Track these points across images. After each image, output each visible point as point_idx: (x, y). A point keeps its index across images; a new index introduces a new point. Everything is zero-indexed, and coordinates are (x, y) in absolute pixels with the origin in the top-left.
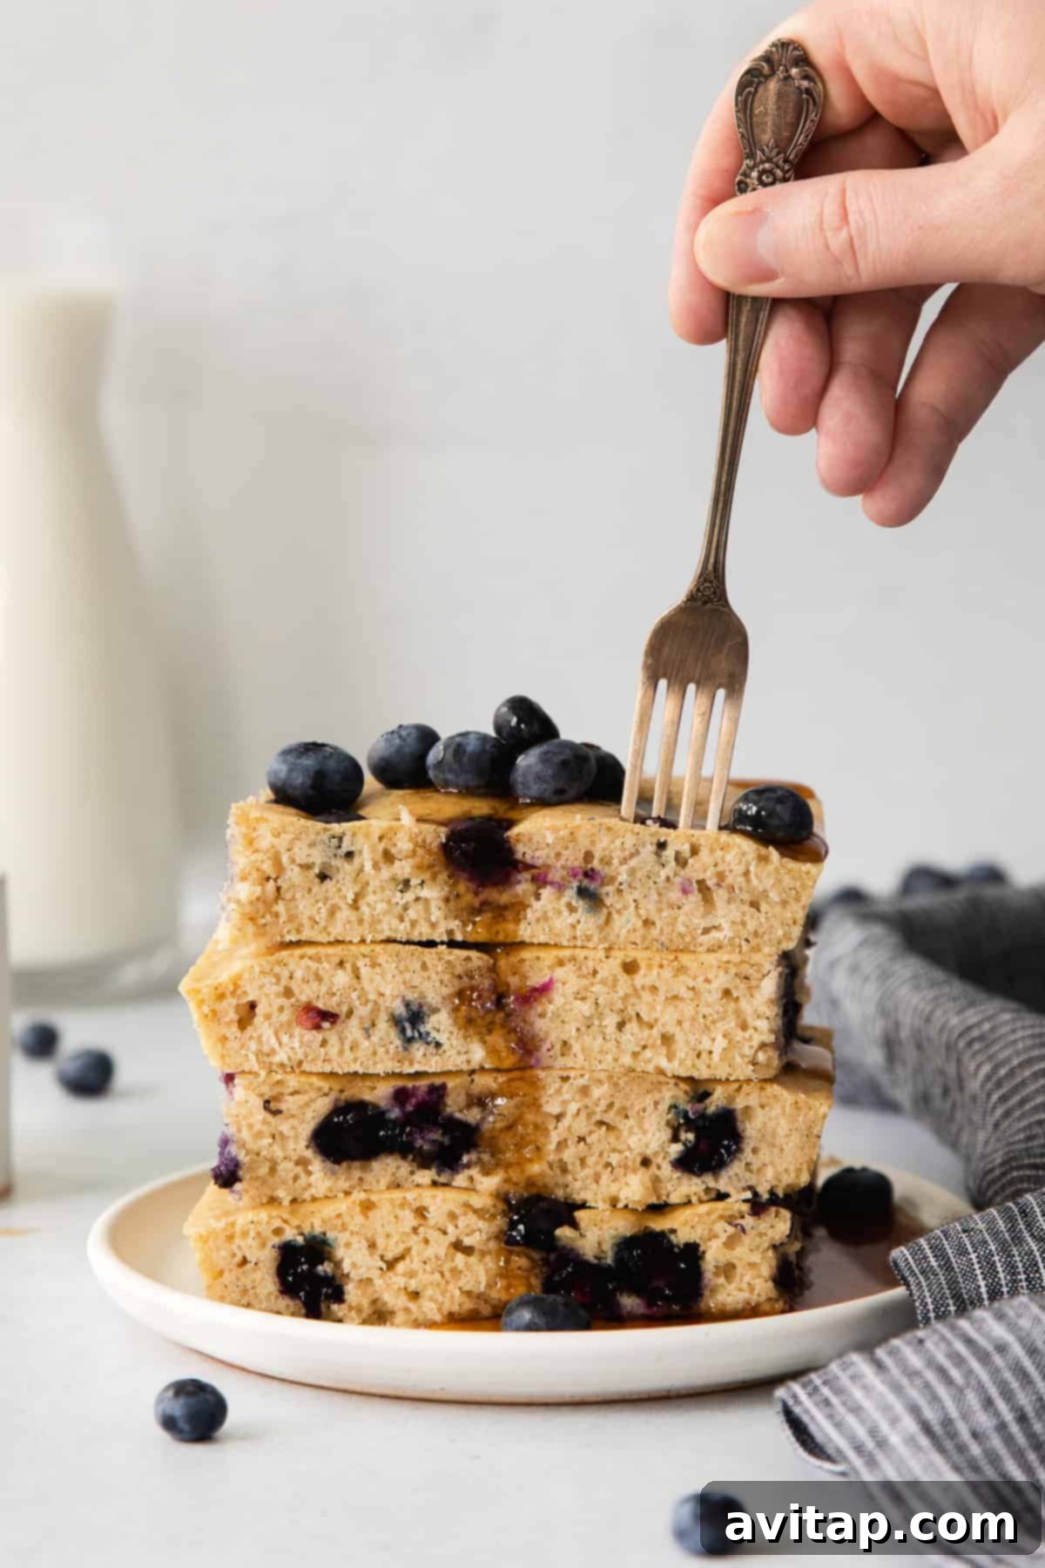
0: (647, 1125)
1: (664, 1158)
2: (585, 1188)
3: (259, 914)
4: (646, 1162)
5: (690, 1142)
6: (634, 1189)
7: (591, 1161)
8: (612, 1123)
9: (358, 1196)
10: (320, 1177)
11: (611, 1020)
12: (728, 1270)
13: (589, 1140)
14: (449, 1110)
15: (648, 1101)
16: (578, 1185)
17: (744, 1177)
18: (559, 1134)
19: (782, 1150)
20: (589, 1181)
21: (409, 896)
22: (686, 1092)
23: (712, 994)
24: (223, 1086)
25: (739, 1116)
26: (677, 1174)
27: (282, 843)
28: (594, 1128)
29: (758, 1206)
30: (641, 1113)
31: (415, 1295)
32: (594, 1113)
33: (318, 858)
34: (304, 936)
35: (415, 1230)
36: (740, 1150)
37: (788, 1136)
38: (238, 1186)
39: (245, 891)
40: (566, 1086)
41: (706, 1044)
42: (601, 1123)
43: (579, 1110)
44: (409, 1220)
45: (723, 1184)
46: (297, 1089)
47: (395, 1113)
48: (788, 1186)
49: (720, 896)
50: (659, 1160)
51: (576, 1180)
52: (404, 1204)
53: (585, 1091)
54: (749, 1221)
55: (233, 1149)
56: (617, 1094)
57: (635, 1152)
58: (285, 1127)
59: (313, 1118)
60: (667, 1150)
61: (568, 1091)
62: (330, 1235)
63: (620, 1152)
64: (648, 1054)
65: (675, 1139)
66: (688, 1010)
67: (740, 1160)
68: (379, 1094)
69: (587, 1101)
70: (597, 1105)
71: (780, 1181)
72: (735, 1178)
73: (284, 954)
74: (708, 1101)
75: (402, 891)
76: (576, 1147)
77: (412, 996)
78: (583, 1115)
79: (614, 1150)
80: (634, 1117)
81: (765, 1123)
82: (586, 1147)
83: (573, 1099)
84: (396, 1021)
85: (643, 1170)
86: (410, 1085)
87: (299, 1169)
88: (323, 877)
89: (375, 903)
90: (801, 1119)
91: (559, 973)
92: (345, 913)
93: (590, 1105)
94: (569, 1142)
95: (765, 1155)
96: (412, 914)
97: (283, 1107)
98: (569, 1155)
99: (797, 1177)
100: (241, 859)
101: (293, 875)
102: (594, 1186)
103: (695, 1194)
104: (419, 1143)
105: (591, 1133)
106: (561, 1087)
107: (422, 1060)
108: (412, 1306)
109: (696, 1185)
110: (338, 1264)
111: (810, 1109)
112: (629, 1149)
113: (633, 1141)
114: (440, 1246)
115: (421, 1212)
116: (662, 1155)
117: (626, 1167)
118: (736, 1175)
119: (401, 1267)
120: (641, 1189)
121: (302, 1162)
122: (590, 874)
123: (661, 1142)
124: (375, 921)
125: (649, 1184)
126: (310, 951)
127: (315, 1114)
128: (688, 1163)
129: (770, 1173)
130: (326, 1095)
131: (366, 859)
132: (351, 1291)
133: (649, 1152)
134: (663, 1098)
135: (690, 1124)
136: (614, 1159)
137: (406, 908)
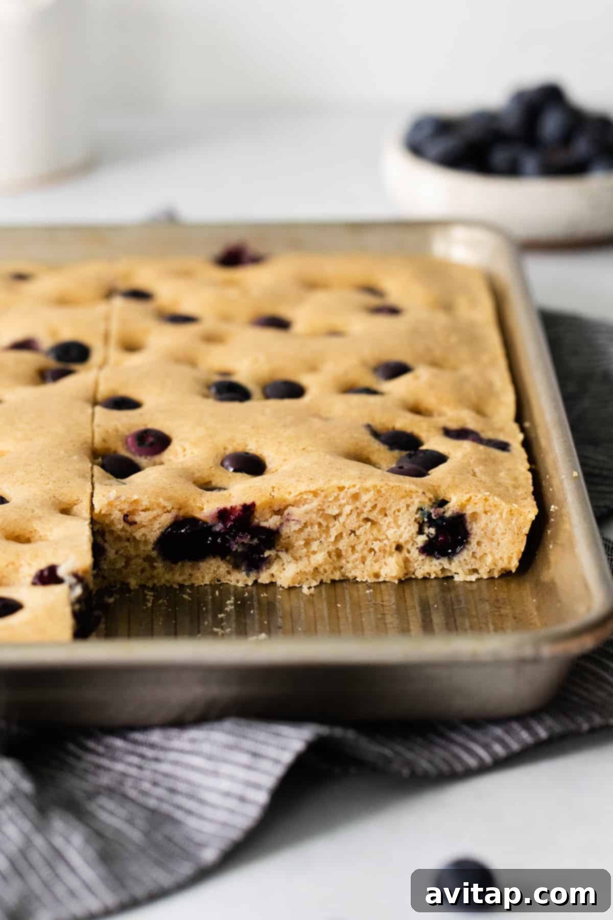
0: (399, 523)
1: (413, 545)
2: (355, 568)
4: (399, 548)
5: (432, 534)
6: (391, 568)
7: (358, 548)
8: (375, 520)
10: (161, 571)
13: (358, 533)
14: (256, 521)
15: (402, 504)
16: (349, 566)
17: (470, 562)
18: (336, 530)
19: (498, 544)
20: (358, 563)
22: (430, 500)
25: (468, 519)
26: (423, 557)
28: (362, 523)
30: (397, 513)
32: (362, 512)
36: (468, 543)
37: (504, 534)
40: (342, 494)
42: (367, 520)
43: (351, 511)
45: (453, 566)
46: (148, 507)
47: (219, 527)
48: (502, 569)
50: (409, 546)
51: (348, 562)
53: (356, 497)
56: (380, 499)
57: (392, 540)
58: (138, 534)
59: (159, 528)
60: (415, 539)
61: (343, 498)
63: (380, 541)
65: (420, 532)
67: (468, 550)
68: (206, 512)
69: (358, 504)
70: (364, 507)
71: (496, 565)
72: (463, 563)
74: (446, 507)
76: (348, 538)
78: (354, 515)
79: (376, 539)
80: (390, 516)
81: (487, 524)
82: (356, 538)
83: (348, 503)
85: (396, 554)
86: (229, 505)
87: (146, 565)
90: (513, 522)
93: (360, 506)
94: (344, 535)
95: (486, 547)
97: (137, 519)
98: (342, 545)
99: (509, 562)
102: (362, 565)
103: (435, 572)
104: (235, 547)
105: (360, 527)
106: (338, 495)
109: (435, 565)
111: (521, 515)
112: (387, 538)
113: (390, 533)
116: (411, 543)
117: (385, 551)
118: (465, 560)
120: (397, 567)
121: (148, 559)
123: (410, 534)
125: (402, 564)
127: (160, 525)
128: (429, 549)
129: (489, 560)
130: (169, 512)
133: (402, 541)
134: (413, 503)
135: (431, 522)
136: (376, 546)
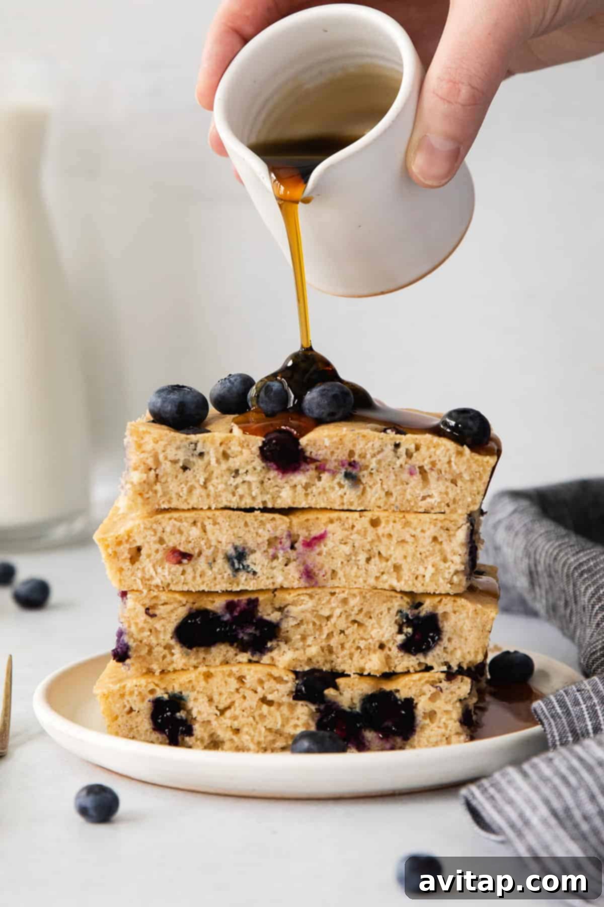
0: (382, 624)
1: (393, 644)
2: (344, 662)
3: (145, 491)
4: (382, 646)
5: (409, 634)
6: (374, 663)
7: (347, 645)
8: (361, 622)
9: (203, 669)
10: (179, 656)
11: (362, 557)
12: (431, 715)
13: (347, 632)
14: (260, 614)
15: (384, 608)
16: (339, 660)
17: (442, 656)
18: (328, 629)
19: (466, 639)
20: (346, 658)
21: (239, 480)
22: (408, 603)
23: (426, 540)
24: (120, 599)
25: (440, 618)
26: (401, 654)
27: (159, 447)
28: (350, 625)
29: (450, 676)
30: (380, 616)
31: (237, 731)
32: (350, 615)
33: (181, 456)
34: (174, 504)
35: (237, 690)
36: (440, 639)
37: (470, 631)
38: (128, 661)
39: (137, 477)
40: (333, 599)
41: (421, 570)
42: (354, 622)
43: (341, 613)
44: (234, 684)
45: (429, 660)
46: (166, 601)
47: (227, 617)
48: (470, 662)
49: (432, 476)
50: (390, 645)
51: (338, 657)
52: (230, 674)
53: (345, 601)
54: (445, 684)
55: (125, 638)
56: (365, 603)
57: (376, 640)
58: (158, 625)
59: (176, 620)
60: (395, 638)
61: (334, 602)
62: (184, 694)
63: (366, 640)
64: (385, 577)
65: (400, 632)
66: (410, 549)
67: (440, 645)
68: (217, 605)
69: (346, 608)
70: (352, 610)
71: (464, 659)
72: (437, 657)
73: (159, 517)
74: (421, 609)
75: (234, 477)
76: (339, 636)
77: (238, 543)
78: (344, 616)
79: (362, 639)
80: (375, 618)
81: (456, 622)
82: (345, 637)
83: (338, 607)
84: (229, 559)
85: (379, 651)
86: (236, 599)
87: (166, 652)
88: (185, 468)
89: (217, 485)
90: (478, 620)
91: (330, 528)
92: (198, 491)
93: (348, 610)
94: (335, 634)
95: (456, 642)
96: (240, 491)
97: (157, 612)
98: (334, 642)
99: (476, 656)
100: (133, 457)
101: (166, 466)
102: (350, 661)
103: (412, 666)
104: (241, 635)
105: (348, 627)
106: (330, 599)
107: (245, 582)
108: (235, 738)
109: (413, 660)
110: (189, 712)
111: (484, 614)
112: (372, 637)
113: (374, 633)
114: (253, 700)
115: (241, 679)
116: (392, 642)
117: (369, 649)
118: (438, 655)
119: (228, 714)
120: (379, 663)
121: (168, 647)
122: (353, 464)
123: (391, 633)
124: (217, 496)
125: (384, 660)
126: (176, 515)
127: (176, 617)
128: (408, 647)
129: (458, 654)
130: (184, 605)
131: (212, 457)
132: (198, 729)
133: (384, 640)
134: (393, 607)
135: (409, 622)
136: (362, 644)
137: (236, 487)
